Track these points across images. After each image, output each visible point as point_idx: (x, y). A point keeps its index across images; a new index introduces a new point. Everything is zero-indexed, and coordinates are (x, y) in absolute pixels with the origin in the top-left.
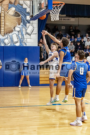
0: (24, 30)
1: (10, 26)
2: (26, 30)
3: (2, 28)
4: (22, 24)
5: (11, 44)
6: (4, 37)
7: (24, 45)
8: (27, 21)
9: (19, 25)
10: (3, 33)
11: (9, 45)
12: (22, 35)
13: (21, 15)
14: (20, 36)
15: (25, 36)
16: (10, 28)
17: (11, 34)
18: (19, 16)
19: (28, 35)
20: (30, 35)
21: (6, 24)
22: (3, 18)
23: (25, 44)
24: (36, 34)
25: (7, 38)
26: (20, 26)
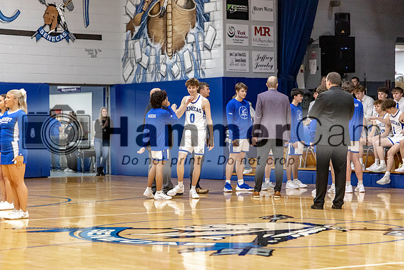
0: (201, 39)
1: (180, 33)
2: (204, 37)
3: (170, 40)
4: (197, 25)
5: (182, 75)
6: (172, 61)
7: (202, 77)
8: (205, 15)
9: (193, 27)
10: (170, 51)
11: (179, 78)
12: (198, 52)
13: (196, 4)
14: (195, 53)
15: (202, 52)
16: (180, 37)
17: (181, 52)
18: (193, 5)
19: (206, 51)
20: (210, 50)
21: (175, 28)
22: (169, 15)
23: (203, 73)
24: (220, 45)
25: (176, 62)
26: (194, 31)
